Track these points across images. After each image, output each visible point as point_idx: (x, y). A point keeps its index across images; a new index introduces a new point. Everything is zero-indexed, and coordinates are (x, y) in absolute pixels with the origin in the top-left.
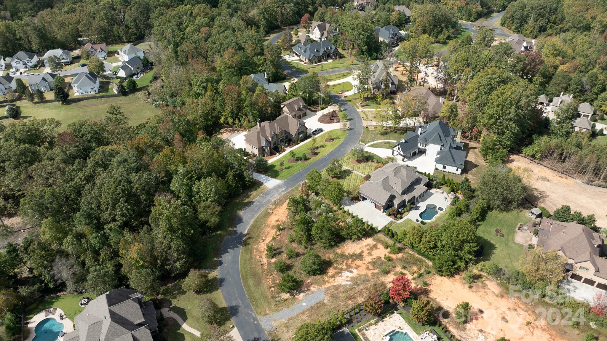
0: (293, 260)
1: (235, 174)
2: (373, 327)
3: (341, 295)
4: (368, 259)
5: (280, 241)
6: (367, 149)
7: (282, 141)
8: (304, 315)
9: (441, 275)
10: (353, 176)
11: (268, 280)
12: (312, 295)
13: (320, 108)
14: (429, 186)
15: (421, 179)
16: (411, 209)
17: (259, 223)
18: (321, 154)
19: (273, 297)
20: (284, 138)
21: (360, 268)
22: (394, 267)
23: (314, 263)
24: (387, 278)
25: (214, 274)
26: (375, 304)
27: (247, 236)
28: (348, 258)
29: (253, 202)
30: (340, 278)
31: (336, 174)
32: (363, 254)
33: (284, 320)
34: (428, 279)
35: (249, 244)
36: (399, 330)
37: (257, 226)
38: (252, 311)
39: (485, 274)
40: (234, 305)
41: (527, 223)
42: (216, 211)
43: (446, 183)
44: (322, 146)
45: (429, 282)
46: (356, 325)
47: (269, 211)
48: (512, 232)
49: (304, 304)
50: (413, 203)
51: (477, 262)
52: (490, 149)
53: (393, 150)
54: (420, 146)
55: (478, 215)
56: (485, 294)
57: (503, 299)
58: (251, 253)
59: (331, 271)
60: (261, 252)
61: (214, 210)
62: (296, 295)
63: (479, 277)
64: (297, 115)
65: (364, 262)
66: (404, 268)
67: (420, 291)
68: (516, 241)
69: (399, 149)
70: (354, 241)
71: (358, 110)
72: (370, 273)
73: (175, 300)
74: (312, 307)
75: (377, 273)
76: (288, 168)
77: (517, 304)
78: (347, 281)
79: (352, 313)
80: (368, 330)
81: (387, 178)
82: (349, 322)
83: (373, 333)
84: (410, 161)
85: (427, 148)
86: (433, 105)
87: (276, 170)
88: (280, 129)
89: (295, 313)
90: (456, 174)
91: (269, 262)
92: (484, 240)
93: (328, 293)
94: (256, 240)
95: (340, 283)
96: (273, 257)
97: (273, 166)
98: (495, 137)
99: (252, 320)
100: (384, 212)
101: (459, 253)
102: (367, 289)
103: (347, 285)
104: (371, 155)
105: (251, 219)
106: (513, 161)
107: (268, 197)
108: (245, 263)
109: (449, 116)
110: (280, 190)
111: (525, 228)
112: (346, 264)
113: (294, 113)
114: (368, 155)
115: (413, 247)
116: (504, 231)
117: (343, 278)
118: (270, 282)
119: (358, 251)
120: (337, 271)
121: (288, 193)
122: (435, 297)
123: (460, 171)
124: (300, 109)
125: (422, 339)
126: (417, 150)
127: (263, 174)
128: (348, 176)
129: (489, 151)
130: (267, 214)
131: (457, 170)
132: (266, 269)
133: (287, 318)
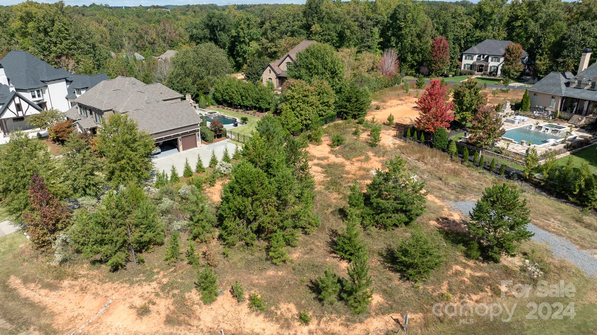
91: (382, 311)
118: (475, 297)
132: (420, 315)
133: (584, 251)
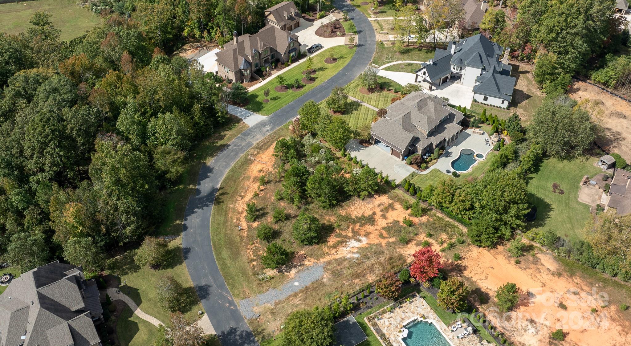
0: (282, 224)
1: (204, 107)
2: (387, 315)
3: (345, 272)
4: (382, 223)
5: (264, 198)
6: (382, 73)
7: (266, 61)
8: (296, 298)
9: (480, 246)
10: (362, 110)
11: (248, 251)
12: (307, 272)
13: (318, 16)
14: (465, 124)
15: (454, 115)
16: (440, 156)
17: (236, 174)
18: (319, 79)
19: (255, 274)
20: (270, 57)
21: (371, 236)
22: (416, 235)
23: (310, 229)
24: (406, 249)
25: (177, 242)
26: (391, 284)
27: (220, 192)
28: (354, 222)
29: (229, 145)
30: (345, 249)
31: (339, 107)
32: (375, 217)
33: (269, 305)
34: (461, 250)
35: (223, 202)
36: (422, 319)
37: (234, 178)
38: (227, 292)
39: (538, 245)
40: (204, 284)
41: (595, 175)
42: (179, 158)
43: (487, 120)
44: (321, 69)
45: (463, 255)
46: (366, 312)
47: (250, 157)
48: (575, 188)
49: (296, 284)
50: (443, 148)
51: (527, 229)
52: (548, 74)
53: (417, 76)
54: (454, 69)
55: (530, 165)
56: (537, 272)
57: (561, 278)
58: (226, 214)
59: (332, 240)
60: (239, 213)
61: (176, 157)
62: (286, 271)
63: (530, 248)
64: (287, 26)
65: (376, 227)
66: (430, 235)
67: (451, 267)
68: (580, 200)
69: (425, 73)
70: (363, 199)
71: (370, 19)
72: (383, 242)
73: (126, 277)
74: (307, 288)
75: (394, 243)
76: (275, 99)
77: (579, 286)
78: (353, 253)
79: (361, 296)
80: (382, 318)
81: (409, 114)
82: (356, 308)
83: (387, 323)
84: (439, 90)
85: (463, 72)
86: (471, 13)
87: (258, 102)
88: (264, 45)
89: (284, 296)
90: (500, 107)
91: (250, 227)
92: (537, 198)
93: (328, 269)
94: (233, 196)
95: (344, 255)
96: (255, 220)
97: (254, 96)
98: (556, 57)
99: (227, 305)
100: (403, 159)
101: (504, 217)
102: (380, 263)
103: (353, 258)
104: (387, 81)
105: (225, 168)
106: (578, 90)
107: (249, 139)
108: (218, 228)
109: (494, 29)
110: (265, 129)
111: (593, 182)
112: (353, 229)
113: (283, 24)
114: (383, 81)
115: (441, 208)
116: (564, 186)
117: (348, 249)
118: (251, 253)
119: (368, 213)
120: (340, 239)
121: (275, 132)
122: (470, 275)
123: (506, 104)
124: (291, 18)
125: (452, 331)
126: (449, 75)
127: (242, 107)
128: (356, 110)
129: (547, 76)
130: (247, 162)
131: (503, 103)
132: (246, 235)
133: (274, 302)
